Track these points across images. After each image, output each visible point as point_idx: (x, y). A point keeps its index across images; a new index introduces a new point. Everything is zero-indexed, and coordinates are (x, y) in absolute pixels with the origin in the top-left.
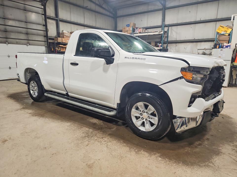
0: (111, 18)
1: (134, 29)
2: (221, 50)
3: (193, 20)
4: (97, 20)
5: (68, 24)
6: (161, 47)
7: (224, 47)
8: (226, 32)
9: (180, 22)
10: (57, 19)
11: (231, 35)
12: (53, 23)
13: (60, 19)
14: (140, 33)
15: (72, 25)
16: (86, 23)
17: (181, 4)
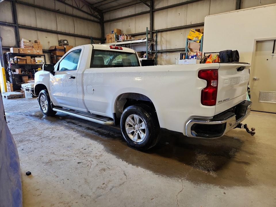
0: (96, 23)
1: (118, 36)
2: (185, 61)
3: (183, 24)
4: (75, 25)
5: (33, 32)
6: (146, 57)
7: (190, 57)
8: (198, 38)
9: (169, 26)
10: (16, 25)
11: (201, 42)
12: (10, 30)
13: (19, 26)
14: (124, 41)
15: (39, 32)
16: (59, 29)
17: (170, 4)
